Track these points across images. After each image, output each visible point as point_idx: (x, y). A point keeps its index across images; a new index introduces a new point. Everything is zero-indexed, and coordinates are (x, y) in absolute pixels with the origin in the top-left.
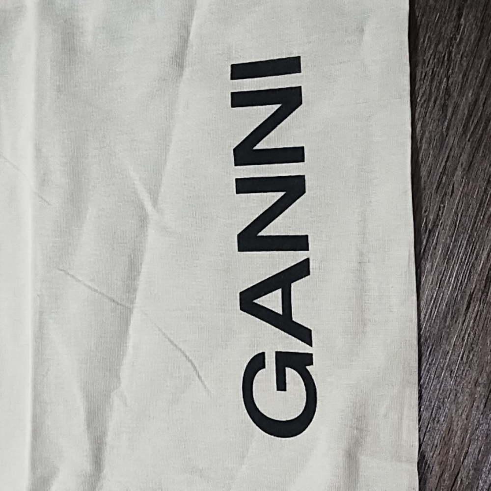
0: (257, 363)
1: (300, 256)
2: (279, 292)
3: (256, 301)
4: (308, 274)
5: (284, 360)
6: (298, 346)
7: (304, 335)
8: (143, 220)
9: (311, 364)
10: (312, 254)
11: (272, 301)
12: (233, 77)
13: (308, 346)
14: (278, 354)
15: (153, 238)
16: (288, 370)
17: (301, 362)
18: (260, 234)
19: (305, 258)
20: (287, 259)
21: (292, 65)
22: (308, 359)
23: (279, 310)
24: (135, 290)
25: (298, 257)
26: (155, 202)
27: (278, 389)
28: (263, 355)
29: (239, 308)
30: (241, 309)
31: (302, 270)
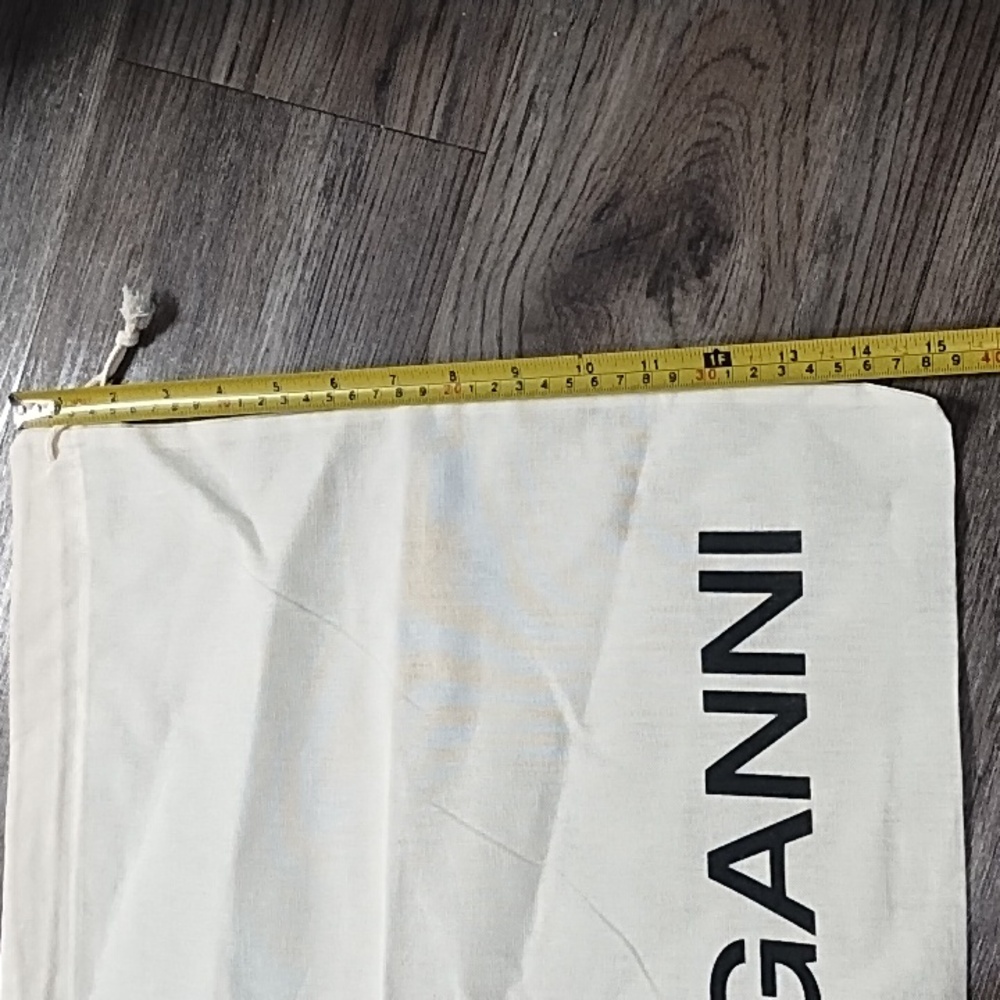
0: (733, 955)
1: (798, 806)
2: (766, 855)
3: (732, 866)
4: (809, 831)
5: (773, 952)
6: (794, 934)
7: (804, 918)
8: (562, 740)
9: (813, 959)
10: (815, 804)
11: (757, 867)
12: (702, 550)
13: (808, 934)
14: (764, 944)
15: (576, 766)
16: (780, 968)
17: (799, 957)
18: (740, 771)
19: (805, 809)
20: (778, 809)
21: (789, 542)
22: (810, 952)
23: (767, 881)
24: (547, 837)
25: (794, 807)
26: (580, 714)
27: (765, 993)
28: (740, 944)
29: (706, 873)
30: (711, 876)
31: (801, 825)
